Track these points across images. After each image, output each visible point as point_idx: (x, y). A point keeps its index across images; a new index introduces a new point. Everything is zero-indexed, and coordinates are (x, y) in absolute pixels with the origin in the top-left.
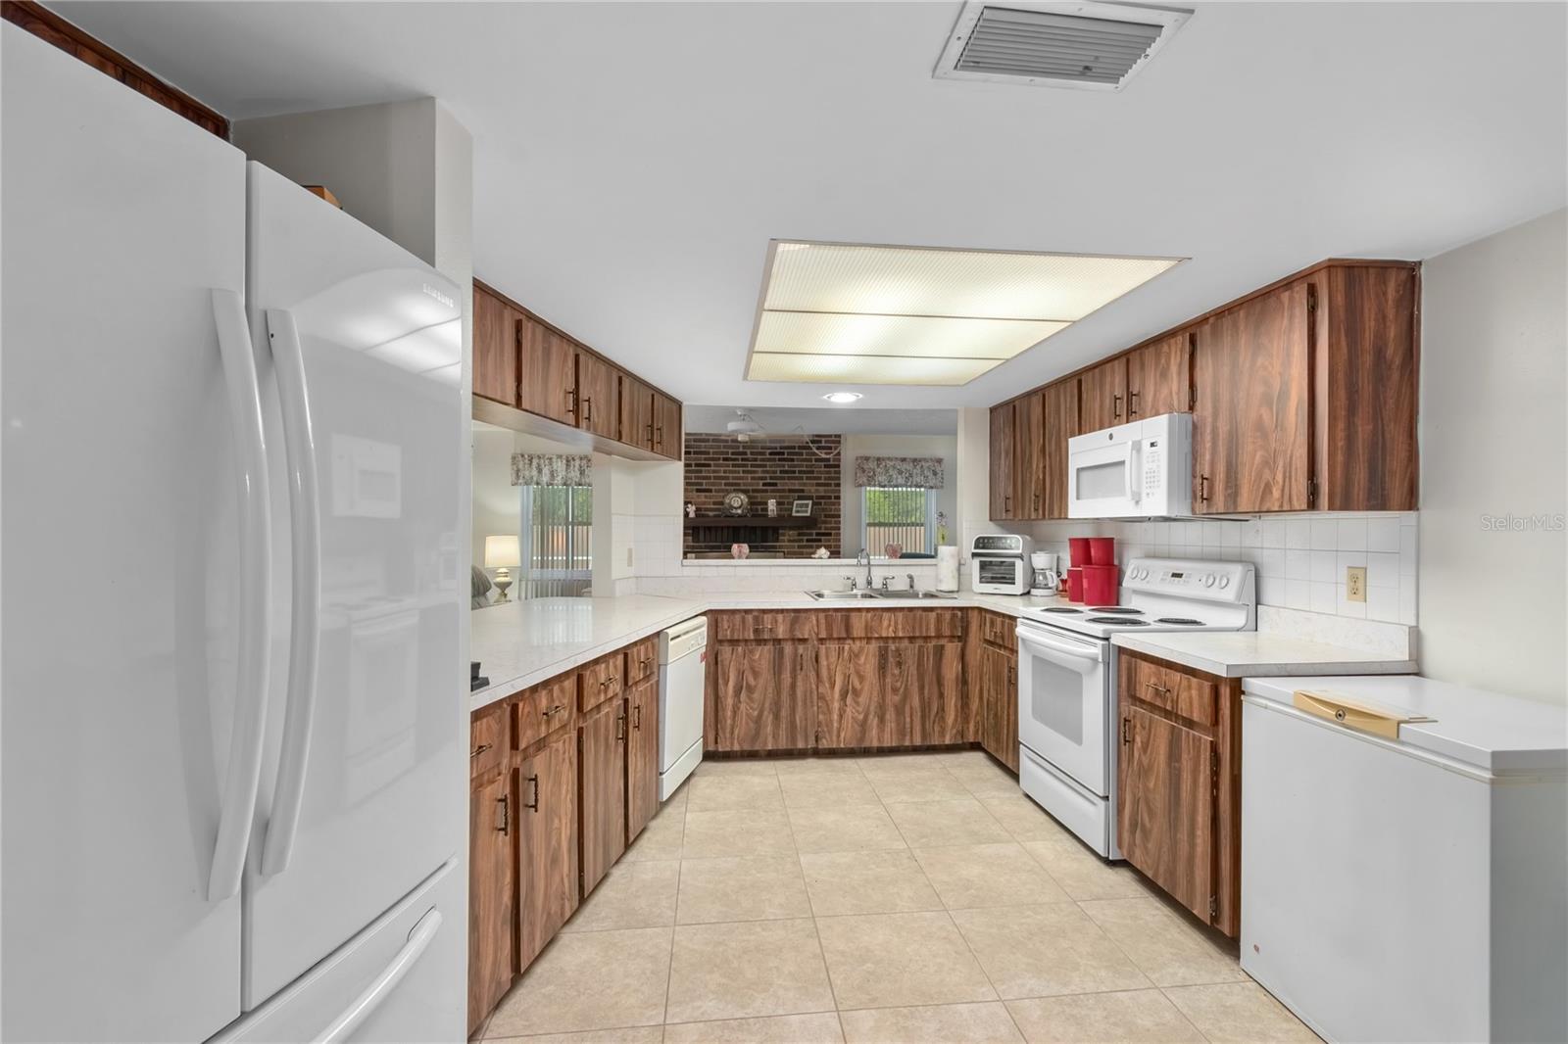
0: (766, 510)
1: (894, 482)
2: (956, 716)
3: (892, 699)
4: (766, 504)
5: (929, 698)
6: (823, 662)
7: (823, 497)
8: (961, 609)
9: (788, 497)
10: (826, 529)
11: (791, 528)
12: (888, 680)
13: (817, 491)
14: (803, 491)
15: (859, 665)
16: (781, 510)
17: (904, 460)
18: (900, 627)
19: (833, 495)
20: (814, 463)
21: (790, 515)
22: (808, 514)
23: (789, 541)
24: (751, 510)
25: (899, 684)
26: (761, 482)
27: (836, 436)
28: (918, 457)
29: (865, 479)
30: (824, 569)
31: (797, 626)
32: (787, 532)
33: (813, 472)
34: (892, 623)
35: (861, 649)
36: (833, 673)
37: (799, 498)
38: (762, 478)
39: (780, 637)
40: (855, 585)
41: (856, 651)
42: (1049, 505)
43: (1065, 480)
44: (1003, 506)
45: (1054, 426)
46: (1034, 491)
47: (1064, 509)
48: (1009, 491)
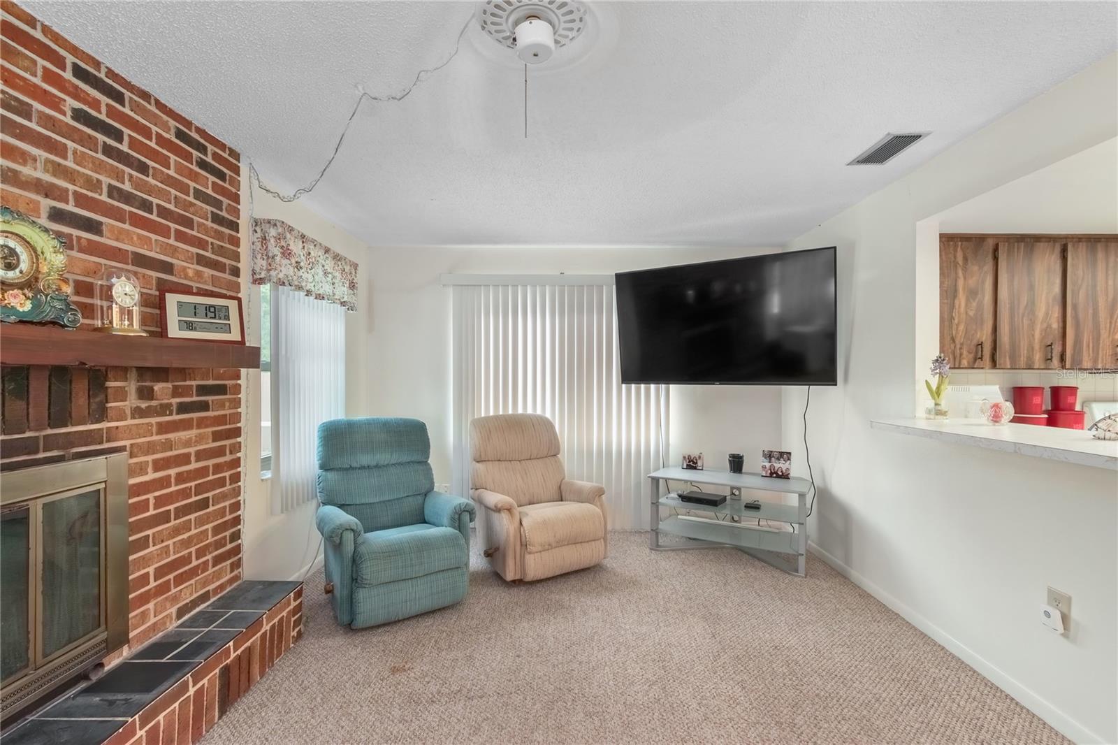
20: (191, 198)
23: (136, 413)
27: (231, 151)
32: (131, 386)
33: (190, 224)
38: (47, 191)
42: (1073, 356)
43: (1104, 334)
44: (965, 352)
45: (1083, 279)
46: (1042, 340)
47: (1103, 360)
48: (978, 336)
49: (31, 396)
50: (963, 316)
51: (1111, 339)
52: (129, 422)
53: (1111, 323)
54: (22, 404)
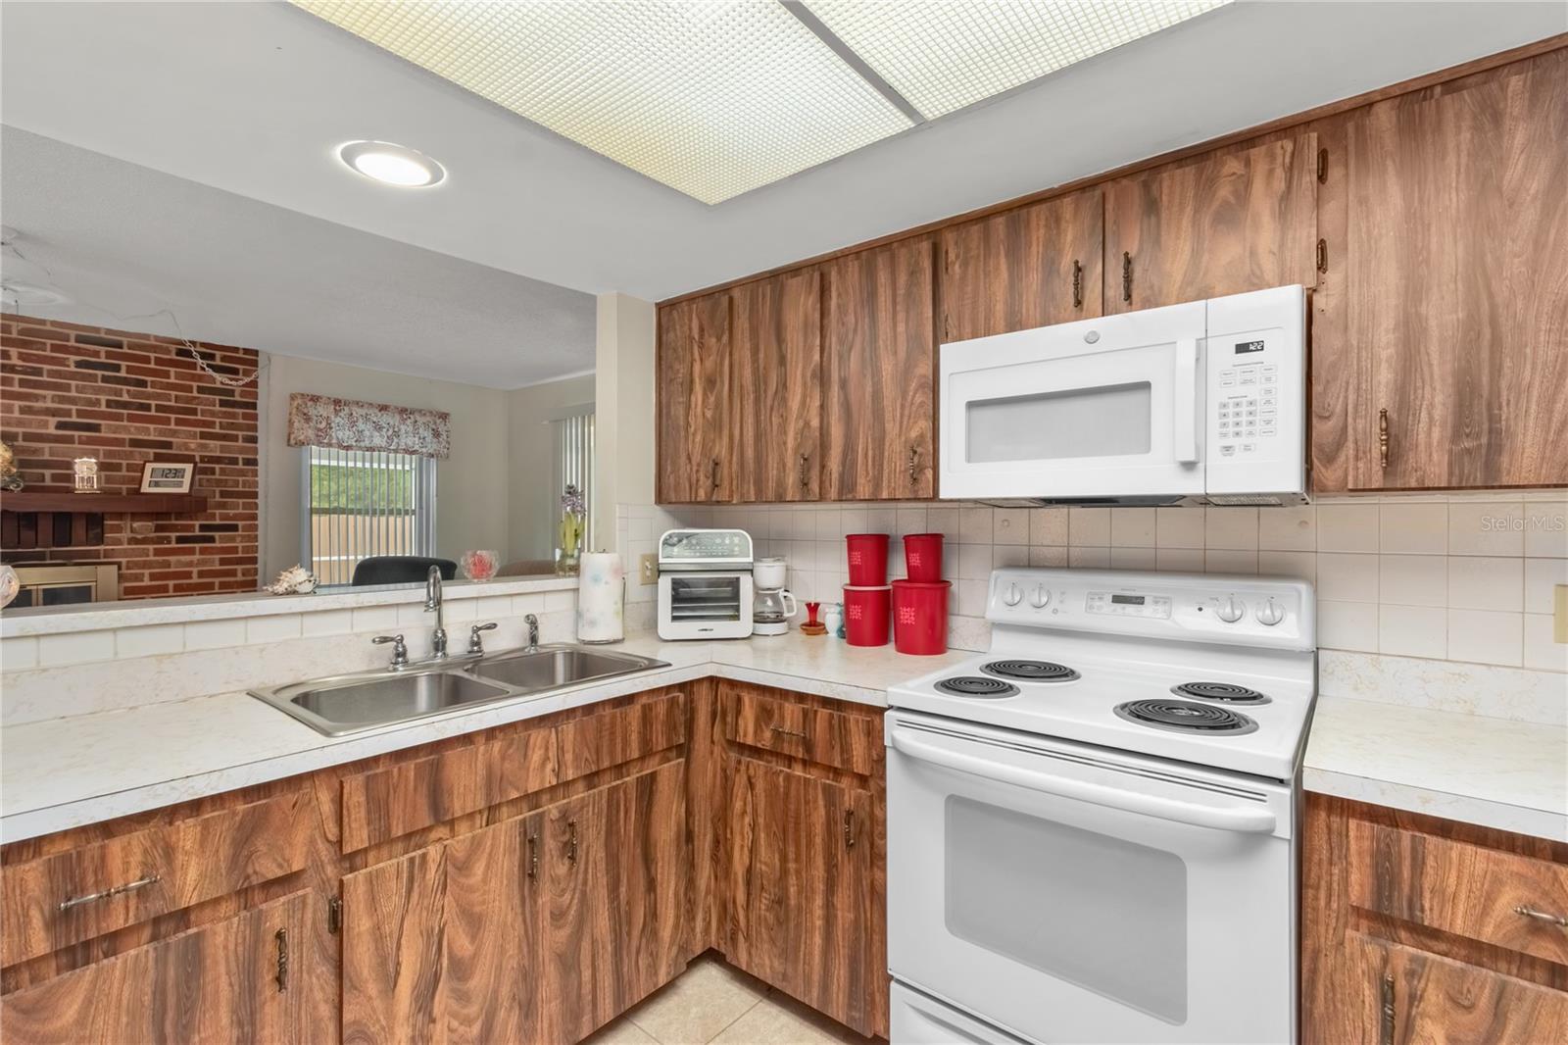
0: (70, 478)
1: (367, 443)
2: (677, 917)
3: (553, 938)
4: (69, 465)
5: (628, 903)
6: (359, 923)
7: (218, 460)
8: (682, 687)
9: (130, 455)
10: (224, 517)
11: (135, 516)
12: (545, 899)
13: (204, 447)
14: (168, 445)
15: (471, 890)
16: (108, 480)
17: (383, 408)
18: (569, 757)
19: (240, 457)
20: (195, 394)
21: (137, 491)
22: (185, 489)
23: (131, 541)
24: (21, 476)
25: (568, 896)
26: (53, 421)
27: (246, 351)
28: (409, 405)
29: (311, 433)
30: (308, 621)
31: (261, 845)
32: (127, 524)
33: (194, 412)
34: (552, 753)
35: (476, 845)
36: (390, 944)
37: (158, 458)
38: (54, 413)
39: (190, 898)
40: (403, 654)
41: (460, 855)
42: (842, 476)
43: (891, 428)
44: (702, 478)
45: (855, 330)
46: (796, 450)
47: (889, 482)
48: (717, 451)
49: (39, 529)
50: (700, 420)
51: (903, 439)
52: (126, 546)
53: (903, 407)
54: (33, 533)
